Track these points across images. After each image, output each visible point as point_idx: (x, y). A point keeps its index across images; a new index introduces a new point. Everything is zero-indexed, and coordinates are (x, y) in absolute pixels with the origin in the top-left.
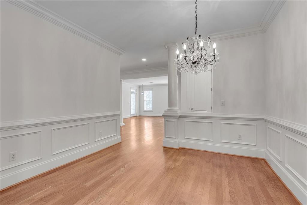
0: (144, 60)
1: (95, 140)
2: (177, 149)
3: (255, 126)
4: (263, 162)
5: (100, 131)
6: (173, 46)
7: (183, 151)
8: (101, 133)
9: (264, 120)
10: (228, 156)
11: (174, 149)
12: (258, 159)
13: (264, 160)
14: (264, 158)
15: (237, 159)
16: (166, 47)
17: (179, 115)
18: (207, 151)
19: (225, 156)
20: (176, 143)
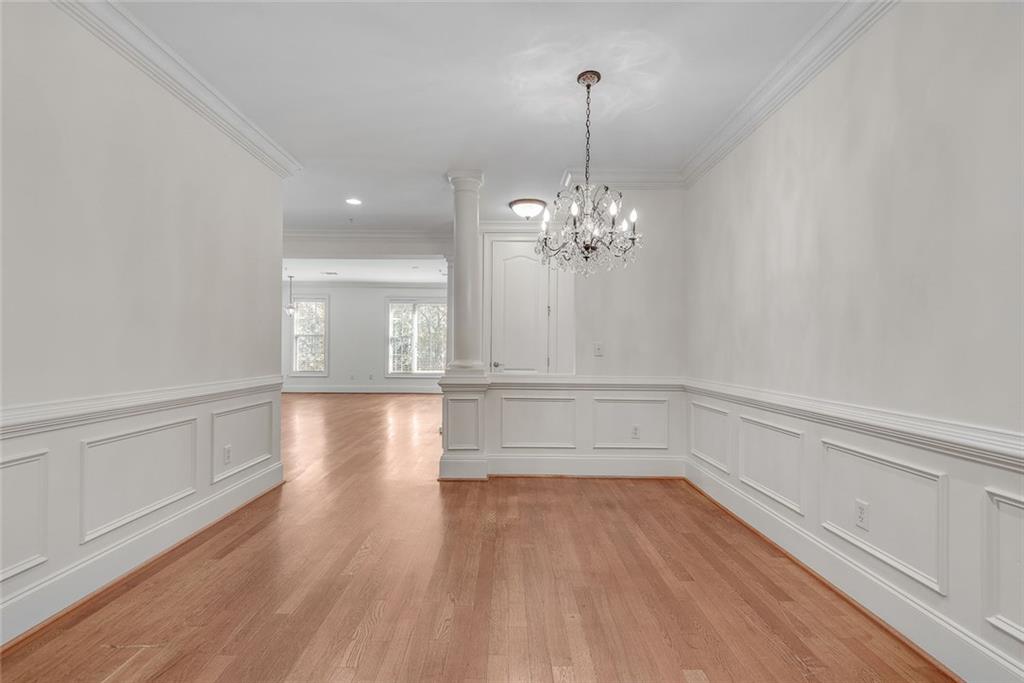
0: (354, 202)
1: (212, 478)
2: (482, 481)
3: (667, 403)
4: (684, 484)
5: (226, 447)
6: (471, 179)
7: (501, 484)
8: (229, 451)
9: (684, 389)
10: (613, 482)
11: (476, 481)
12: (672, 480)
13: (684, 480)
14: (683, 476)
15: (632, 485)
16: (450, 179)
17: (489, 382)
18: (561, 477)
19: (607, 482)
20: (479, 464)
